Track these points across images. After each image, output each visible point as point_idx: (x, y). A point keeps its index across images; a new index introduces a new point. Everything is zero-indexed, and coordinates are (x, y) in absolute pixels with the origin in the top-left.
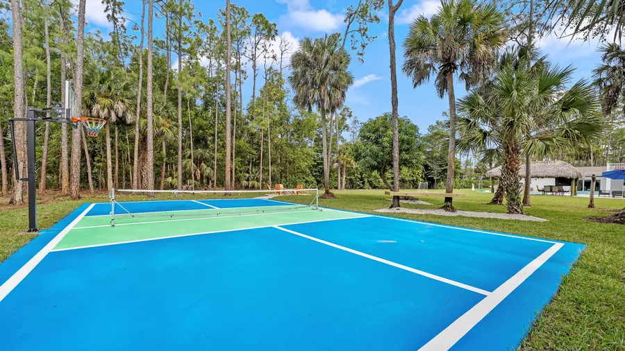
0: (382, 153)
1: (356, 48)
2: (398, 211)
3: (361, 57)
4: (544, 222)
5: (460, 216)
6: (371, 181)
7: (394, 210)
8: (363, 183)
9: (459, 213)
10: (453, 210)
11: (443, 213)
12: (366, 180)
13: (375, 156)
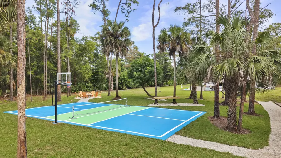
0: (145, 78)
1: (124, 13)
2: (158, 105)
3: (127, 18)
4: (203, 106)
5: (179, 106)
6: (127, 84)
7: (156, 105)
8: (122, 86)
9: (178, 104)
10: (176, 103)
11: (172, 105)
12: (124, 84)
13: (141, 78)
